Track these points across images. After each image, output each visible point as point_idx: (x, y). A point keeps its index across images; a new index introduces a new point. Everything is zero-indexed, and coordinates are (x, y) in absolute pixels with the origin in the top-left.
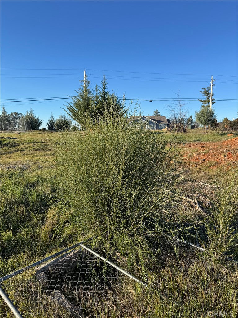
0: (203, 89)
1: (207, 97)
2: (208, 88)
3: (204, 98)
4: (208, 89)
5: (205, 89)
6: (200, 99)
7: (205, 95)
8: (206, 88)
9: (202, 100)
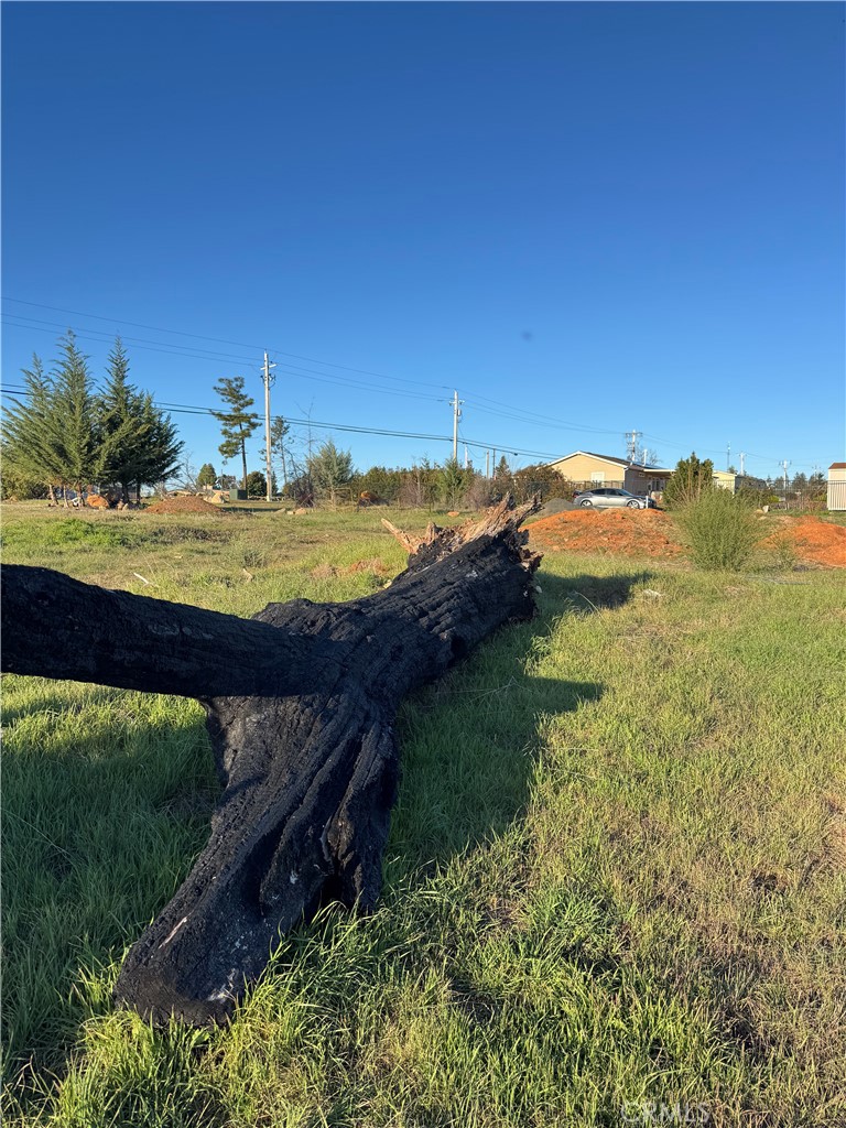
0: (221, 380)
1: (236, 406)
2: (236, 379)
3: (227, 408)
4: (239, 383)
5: (230, 382)
7: (229, 401)
8: (232, 378)
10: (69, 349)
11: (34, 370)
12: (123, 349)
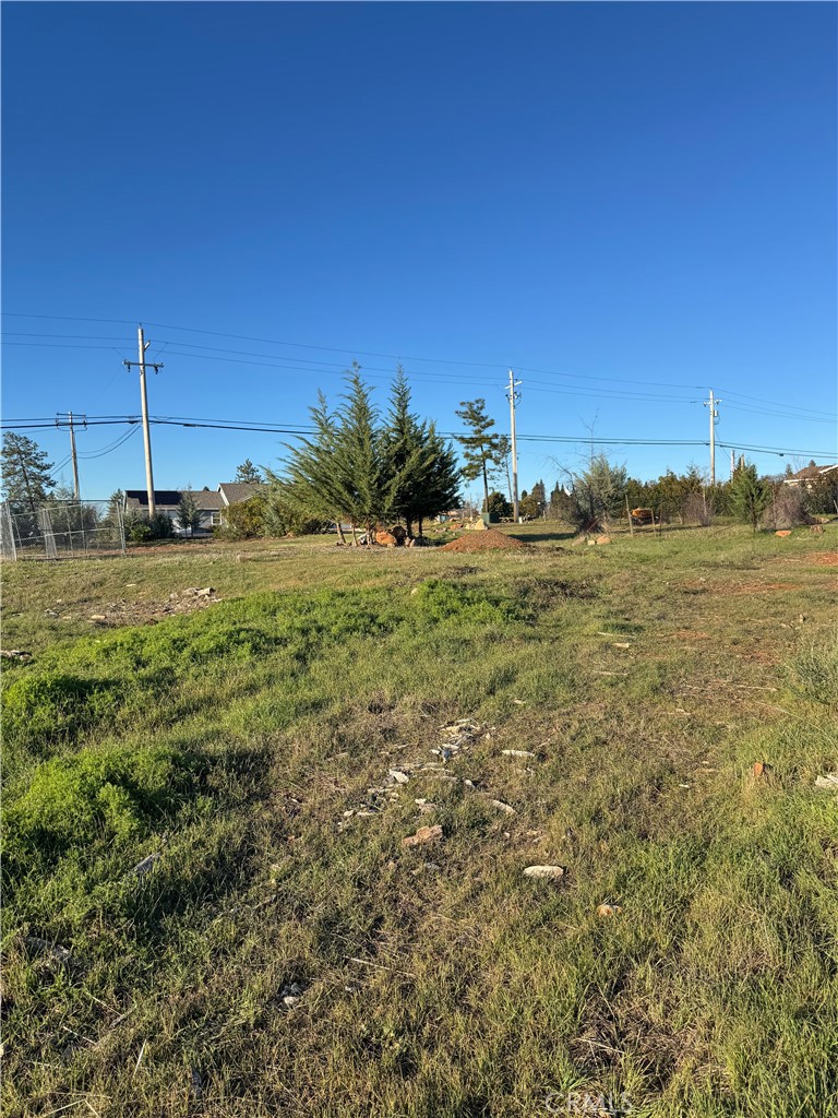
0: (462, 404)
1: (477, 428)
2: (477, 402)
3: (469, 431)
4: (479, 405)
5: (471, 404)
6: (459, 436)
7: (471, 423)
8: (473, 401)
9: (466, 436)
10: (356, 382)
11: (319, 407)
12: (405, 377)
